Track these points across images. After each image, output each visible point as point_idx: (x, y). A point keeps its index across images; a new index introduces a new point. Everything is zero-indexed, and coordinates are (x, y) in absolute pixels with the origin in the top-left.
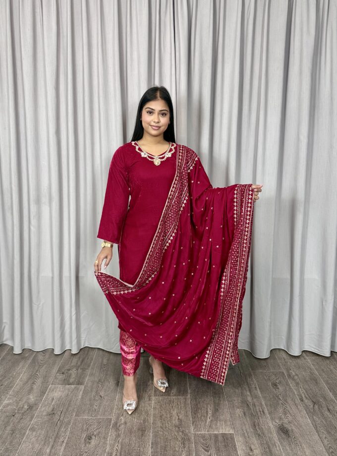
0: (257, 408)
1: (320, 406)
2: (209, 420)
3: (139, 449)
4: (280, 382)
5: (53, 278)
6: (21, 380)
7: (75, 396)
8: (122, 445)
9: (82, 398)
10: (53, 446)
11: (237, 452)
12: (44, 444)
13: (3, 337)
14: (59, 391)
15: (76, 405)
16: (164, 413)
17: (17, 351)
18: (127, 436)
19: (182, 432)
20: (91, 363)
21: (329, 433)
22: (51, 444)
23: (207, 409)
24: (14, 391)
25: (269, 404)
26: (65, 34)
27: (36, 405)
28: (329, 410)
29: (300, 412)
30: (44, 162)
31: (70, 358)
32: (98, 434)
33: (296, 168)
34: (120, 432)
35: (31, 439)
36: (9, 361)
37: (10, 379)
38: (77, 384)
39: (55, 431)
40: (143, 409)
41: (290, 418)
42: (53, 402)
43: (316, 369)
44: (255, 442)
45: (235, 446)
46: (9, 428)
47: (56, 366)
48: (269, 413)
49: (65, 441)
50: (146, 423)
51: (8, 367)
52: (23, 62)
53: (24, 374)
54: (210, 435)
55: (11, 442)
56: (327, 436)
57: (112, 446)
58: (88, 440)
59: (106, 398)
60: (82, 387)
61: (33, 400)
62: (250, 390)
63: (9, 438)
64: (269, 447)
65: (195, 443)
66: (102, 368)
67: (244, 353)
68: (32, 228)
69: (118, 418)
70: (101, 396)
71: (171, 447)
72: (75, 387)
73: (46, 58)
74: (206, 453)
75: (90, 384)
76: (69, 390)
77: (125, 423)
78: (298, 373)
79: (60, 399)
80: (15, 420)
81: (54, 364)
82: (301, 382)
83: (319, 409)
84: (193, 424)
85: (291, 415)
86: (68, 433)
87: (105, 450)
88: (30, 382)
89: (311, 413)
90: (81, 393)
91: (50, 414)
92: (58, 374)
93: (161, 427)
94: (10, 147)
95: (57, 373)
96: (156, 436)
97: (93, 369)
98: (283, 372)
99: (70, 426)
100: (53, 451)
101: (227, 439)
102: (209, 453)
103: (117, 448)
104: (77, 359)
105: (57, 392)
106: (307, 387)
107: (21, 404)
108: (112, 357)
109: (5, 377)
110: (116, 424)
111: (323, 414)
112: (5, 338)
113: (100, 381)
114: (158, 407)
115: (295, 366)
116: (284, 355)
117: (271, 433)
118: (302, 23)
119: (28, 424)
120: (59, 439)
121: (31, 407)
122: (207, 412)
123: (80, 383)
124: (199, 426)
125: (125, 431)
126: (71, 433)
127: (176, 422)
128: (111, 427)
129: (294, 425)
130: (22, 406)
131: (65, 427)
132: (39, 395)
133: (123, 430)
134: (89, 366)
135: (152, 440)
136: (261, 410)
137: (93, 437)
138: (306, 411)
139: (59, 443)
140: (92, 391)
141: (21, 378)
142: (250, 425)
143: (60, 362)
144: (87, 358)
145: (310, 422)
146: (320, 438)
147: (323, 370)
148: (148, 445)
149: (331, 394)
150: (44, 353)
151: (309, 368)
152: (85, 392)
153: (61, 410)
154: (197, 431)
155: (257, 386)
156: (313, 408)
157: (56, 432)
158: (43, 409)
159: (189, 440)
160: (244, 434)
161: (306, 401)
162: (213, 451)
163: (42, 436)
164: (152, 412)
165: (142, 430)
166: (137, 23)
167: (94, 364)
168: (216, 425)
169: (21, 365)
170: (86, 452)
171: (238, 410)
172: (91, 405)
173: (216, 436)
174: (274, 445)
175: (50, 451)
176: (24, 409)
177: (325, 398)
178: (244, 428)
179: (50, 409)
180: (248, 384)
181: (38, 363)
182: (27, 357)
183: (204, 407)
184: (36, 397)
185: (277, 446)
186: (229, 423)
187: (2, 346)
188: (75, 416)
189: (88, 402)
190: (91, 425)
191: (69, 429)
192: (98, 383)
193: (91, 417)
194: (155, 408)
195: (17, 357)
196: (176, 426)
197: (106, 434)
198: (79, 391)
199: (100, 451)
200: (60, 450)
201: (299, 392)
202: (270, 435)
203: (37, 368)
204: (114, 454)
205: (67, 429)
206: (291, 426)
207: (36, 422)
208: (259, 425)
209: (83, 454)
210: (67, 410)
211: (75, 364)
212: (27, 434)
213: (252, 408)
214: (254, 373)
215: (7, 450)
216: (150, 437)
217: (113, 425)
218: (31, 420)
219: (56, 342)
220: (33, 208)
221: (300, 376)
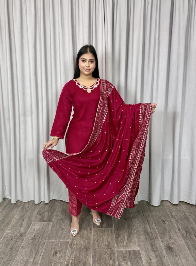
0: (154, 235)
1: (190, 234)
2: (125, 242)
3: (85, 259)
4: (167, 220)
7: (48, 228)
8: (75, 257)
9: (51, 229)
10: (35, 257)
11: (142, 261)
12: (30, 256)
13: (5, 194)
14: (38, 225)
15: (48, 233)
16: (99, 238)
17: (13, 202)
18: (78, 251)
19: (110, 249)
20: (56, 209)
21: (195, 249)
22: (34, 256)
23: (124, 236)
24: (11, 225)
25: (160, 232)
27: (24, 233)
28: (195, 236)
29: (179, 237)
30: (28, 91)
31: (44, 206)
32: (61, 251)
33: (176, 94)
35: (22, 254)
36: (9, 208)
37: (9, 218)
38: (48, 221)
39: (36, 249)
40: (87, 236)
41: (173, 241)
42: (35, 232)
43: (188, 212)
44: (153, 255)
45: (141, 257)
46: (9, 247)
47: (36, 210)
48: (161, 238)
49: (42, 255)
50: (89, 244)
51: (8, 211)
52: (15, 32)
53: (17, 215)
54: (126, 251)
55: (10, 255)
56: (195, 251)
57: (69, 257)
58: (55, 254)
59: (65, 229)
60: (51, 223)
61: (23, 230)
62: (149, 225)
63: (9, 253)
64: (161, 258)
65: (118, 255)
66: (63, 211)
67: (145, 203)
68: (21, 130)
69: (72, 241)
70: (62, 228)
71: (103, 258)
72: (47, 223)
73: (29, 29)
74: (124, 261)
75: (55, 222)
76: (43, 224)
77: (77, 244)
78: (177, 214)
79: (38, 230)
80: (13, 242)
81: (35, 209)
82: (179, 219)
84: (116, 244)
85: (173, 239)
86: (43, 250)
87: (65, 260)
88: (21, 220)
89: (185, 238)
90: (51, 226)
91: (33, 239)
92: (37, 216)
93: (98, 246)
94: (8, 82)
95: (36, 215)
96: (95, 251)
97: (57, 212)
98: (168, 214)
99: (45, 246)
100: (35, 260)
101: (136, 253)
102: (126, 261)
103: (72, 258)
104: (48, 207)
105: (37, 226)
106: (182, 222)
107: (16, 233)
109: (6, 217)
110: (71, 244)
111: (192, 238)
112: (6, 195)
113: (61, 219)
114: (96, 234)
115: (175, 210)
116: (168, 204)
117: (162, 249)
118: (180, 7)
119: (20, 244)
120: (38, 253)
121: (22, 235)
122: (124, 237)
123: (50, 220)
124: (120, 246)
125: (76, 248)
126: (45, 250)
127: (106, 243)
128: (68, 246)
129: (175, 245)
130: (16, 234)
131: (42, 246)
132: (26, 228)
133: (75, 248)
134: (55, 211)
135: (92, 254)
136: (156, 236)
137: (58, 252)
138: (182, 236)
139: (38, 256)
140: (57, 225)
141: (16, 218)
142: (149, 245)
143: (38, 209)
144: (54, 206)
145: (184, 243)
146: (191, 252)
147: (191, 213)
148: (90, 257)
150: (29, 203)
151: (183, 211)
152: (53, 226)
153: (39, 236)
154: (118, 248)
155: (153, 222)
156: (186, 235)
157: (37, 250)
158: (29, 236)
159: (114, 254)
160: (146, 250)
161: (182, 231)
162: (128, 260)
163: (28, 252)
164: (92, 237)
165: (87, 248)
166: (82, 8)
167: (58, 209)
168: (130, 245)
169: (15, 210)
170: (54, 261)
171: (142, 236)
172: (57, 233)
173: (130, 251)
175: (33, 261)
176: (17, 236)
177: (193, 229)
178: (146, 247)
179: (33, 236)
180: (148, 221)
181: (25, 209)
182: (19, 205)
183: (122, 235)
184: (25, 229)
185: (165, 257)
186: (137, 244)
187: (4, 199)
188: (48, 240)
189: (55, 232)
190: (56, 245)
191: (44, 247)
192: (61, 221)
193: (57, 241)
194: (94, 235)
195: (13, 205)
196: (106, 246)
197: (66, 250)
198: (49, 225)
199: (62, 260)
200: (39, 260)
201: (178, 225)
202: (161, 251)
203: (25, 212)
204: (71, 262)
205: (43, 247)
206: (173, 246)
207: (25, 244)
208: (154, 245)
209: (52, 262)
210: (43, 236)
211: (47, 209)
212: (20, 250)
213: (150, 235)
214: (151, 214)
215: (8, 260)
216: (91, 252)
217: (70, 245)
218: (22, 242)
219: (36, 197)
220: (22, 118)
221: (178, 216)
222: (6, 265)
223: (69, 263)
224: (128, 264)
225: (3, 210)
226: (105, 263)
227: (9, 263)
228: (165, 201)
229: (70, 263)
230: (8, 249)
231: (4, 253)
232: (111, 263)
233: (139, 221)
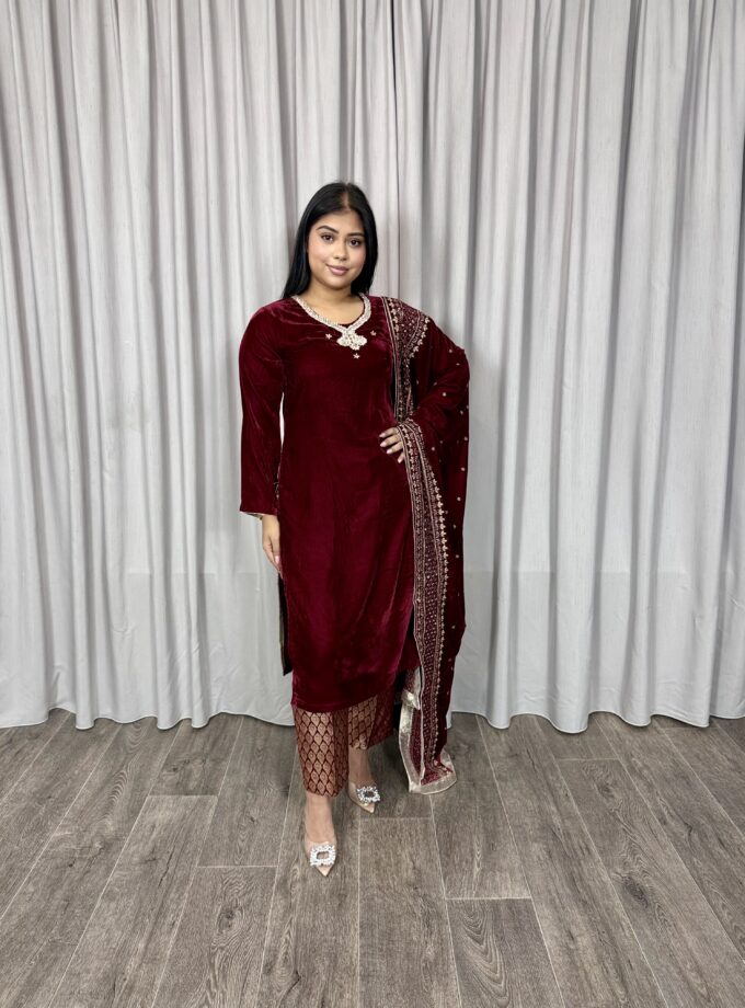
0: (575, 840)
1: (703, 836)
2: (477, 870)
3: (333, 938)
4: (615, 783)
5: (151, 577)
6: (88, 787)
7: (200, 818)
8: (297, 930)
9: (214, 824)
10: (151, 934)
11: (542, 942)
12: (133, 930)
13: (56, 696)
14: (167, 808)
15: (200, 839)
16: (383, 856)
17: (84, 723)
18: (308, 909)
19: (424, 897)
20: (231, 747)
21: (729, 895)
22: (148, 928)
23: (472, 844)
24: (73, 810)
25: (597, 830)
26: (167, 70)
27: (118, 839)
28: (722, 843)
29: (664, 847)
30: (128, 341)
31: (189, 737)
32: (247, 906)
33: (645, 349)
34: (293, 900)
35: (105, 920)
36: (67, 744)
37: (66, 783)
38: (203, 794)
39: (155, 900)
41: (645, 863)
42: (155, 834)
43: (684, 754)
44: (576, 916)
45: (536, 929)
46: (59, 894)
47: (161, 754)
48: (601, 853)
49: (178, 923)
50: (347, 879)
51: (64, 757)
52: (81, 130)
53: (96, 771)
54: (482, 904)
55: (64, 927)
56: (727, 902)
57: (277, 933)
58: (225, 920)
59: (263, 822)
60: (213, 800)
61: (112, 828)
62: (556, 803)
63: (58, 917)
64: (608, 931)
65: (452, 922)
66: (254, 757)
67: (536, 724)
68: (107, 477)
69: (287, 869)
70: (252, 819)
71: (401, 932)
72: (200, 801)
73: (129, 120)
74: (477, 946)
75: (228, 794)
76: (186, 806)
77: (304, 879)
78: (648, 764)
79: (167, 827)
80: (74, 874)
81: (157, 749)
82: (656, 780)
83: (702, 841)
84: (445, 879)
85: (646, 856)
86: (183, 905)
87: (263, 943)
88: (107, 790)
89: (687, 851)
90: (212, 812)
91: (146, 862)
92: (165, 772)
93: (379, 888)
94: (58, 310)
95: (162, 770)
96: (369, 907)
97: (235, 759)
98: (618, 762)
99: (188, 888)
100: (152, 945)
101: (519, 912)
102: (483, 947)
103: (288, 936)
104: (201, 740)
105: (163, 811)
106: (671, 793)
107: (86, 839)
108: (273, 732)
109: (57, 779)
110: (284, 881)
111: (712, 854)
112: (59, 698)
113: (249, 785)
114: (370, 841)
115: (641, 748)
116: (617, 726)
117: (608, 896)
118: (658, 45)
119: (101, 883)
120: (165, 917)
121: (108, 846)
122: (472, 850)
123: (208, 790)
124: (458, 885)
125: (303, 898)
126: (191, 903)
127: (409, 875)
128: (274, 887)
129: (655, 877)
130: (89, 842)
131: (178, 890)
132: (126, 818)
133: (300, 894)
134: (227, 754)
135: (361, 918)
136: (583, 845)
137: (237, 912)
138: (675, 845)
139: (165, 928)
140: (233, 808)
141: (90, 782)
142: (564, 881)
143: (168, 747)
144: (223, 737)
145: (687, 871)
146: (713, 907)
147: (697, 756)
148: (352, 931)
149: (721, 807)
150: (138, 727)
151: (668, 751)
152: (220, 811)
153: (171, 850)
154: (454, 894)
155: (570, 794)
156: (690, 839)
157: (159, 903)
158: (133, 848)
159: (439, 915)
160: (552, 900)
161: (673, 824)
162: (491, 940)
163: (129, 912)
164: (358, 852)
165: (340, 895)
166: (317, 45)
167: (239, 749)
168: (494, 881)
169: (90, 752)
170: (222, 948)
171: (536, 845)
172: (232, 838)
173: (495, 905)
174: (619, 924)
175: (146, 948)
176: (92, 851)
177: (710, 817)
178: (551, 887)
179: (148, 849)
180: (552, 790)
181: (125, 748)
182: (103, 736)
183: (465, 841)
184: (119, 822)
185: (626, 928)
186: (519, 876)
187: (54, 713)
188: (200, 864)
189: (226, 834)
190: (231, 884)
191: (186, 895)
192: (246, 791)
193: (232, 867)
194: (364, 845)
195: (82, 735)
196: (409, 885)
197: (265, 905)
198: (207, 807)
199: (252, 945)
200: (166, 943)
201: (656, 804)
202: (606, 902)
203: (122, 759)
204: (282, 951)
205: (183, 894)
206: (648, 881)
207: (117, 880)
208: (581, 879)
209: (215, 953)
210: (182, 851)
211: (199, 750)
212: (97, 906)
213: (563, 841)
214: (560, 764)
215: (53, 946)
216: (356, 911)
217: (278, 883)
218: (107, 876)
219: (161, 705)
220: (108, 435)
221: (653, 769)
222: (46, 965)
223: (275, 956)
224: (494, 960)
225: (46, 752)
226: (408, 955)
227: (56, 960)
228: (603, 717)
229: (280, 956)
230: (57, 902)
231: (39, 918)
232: (430, 952)
233: (521, 789)
